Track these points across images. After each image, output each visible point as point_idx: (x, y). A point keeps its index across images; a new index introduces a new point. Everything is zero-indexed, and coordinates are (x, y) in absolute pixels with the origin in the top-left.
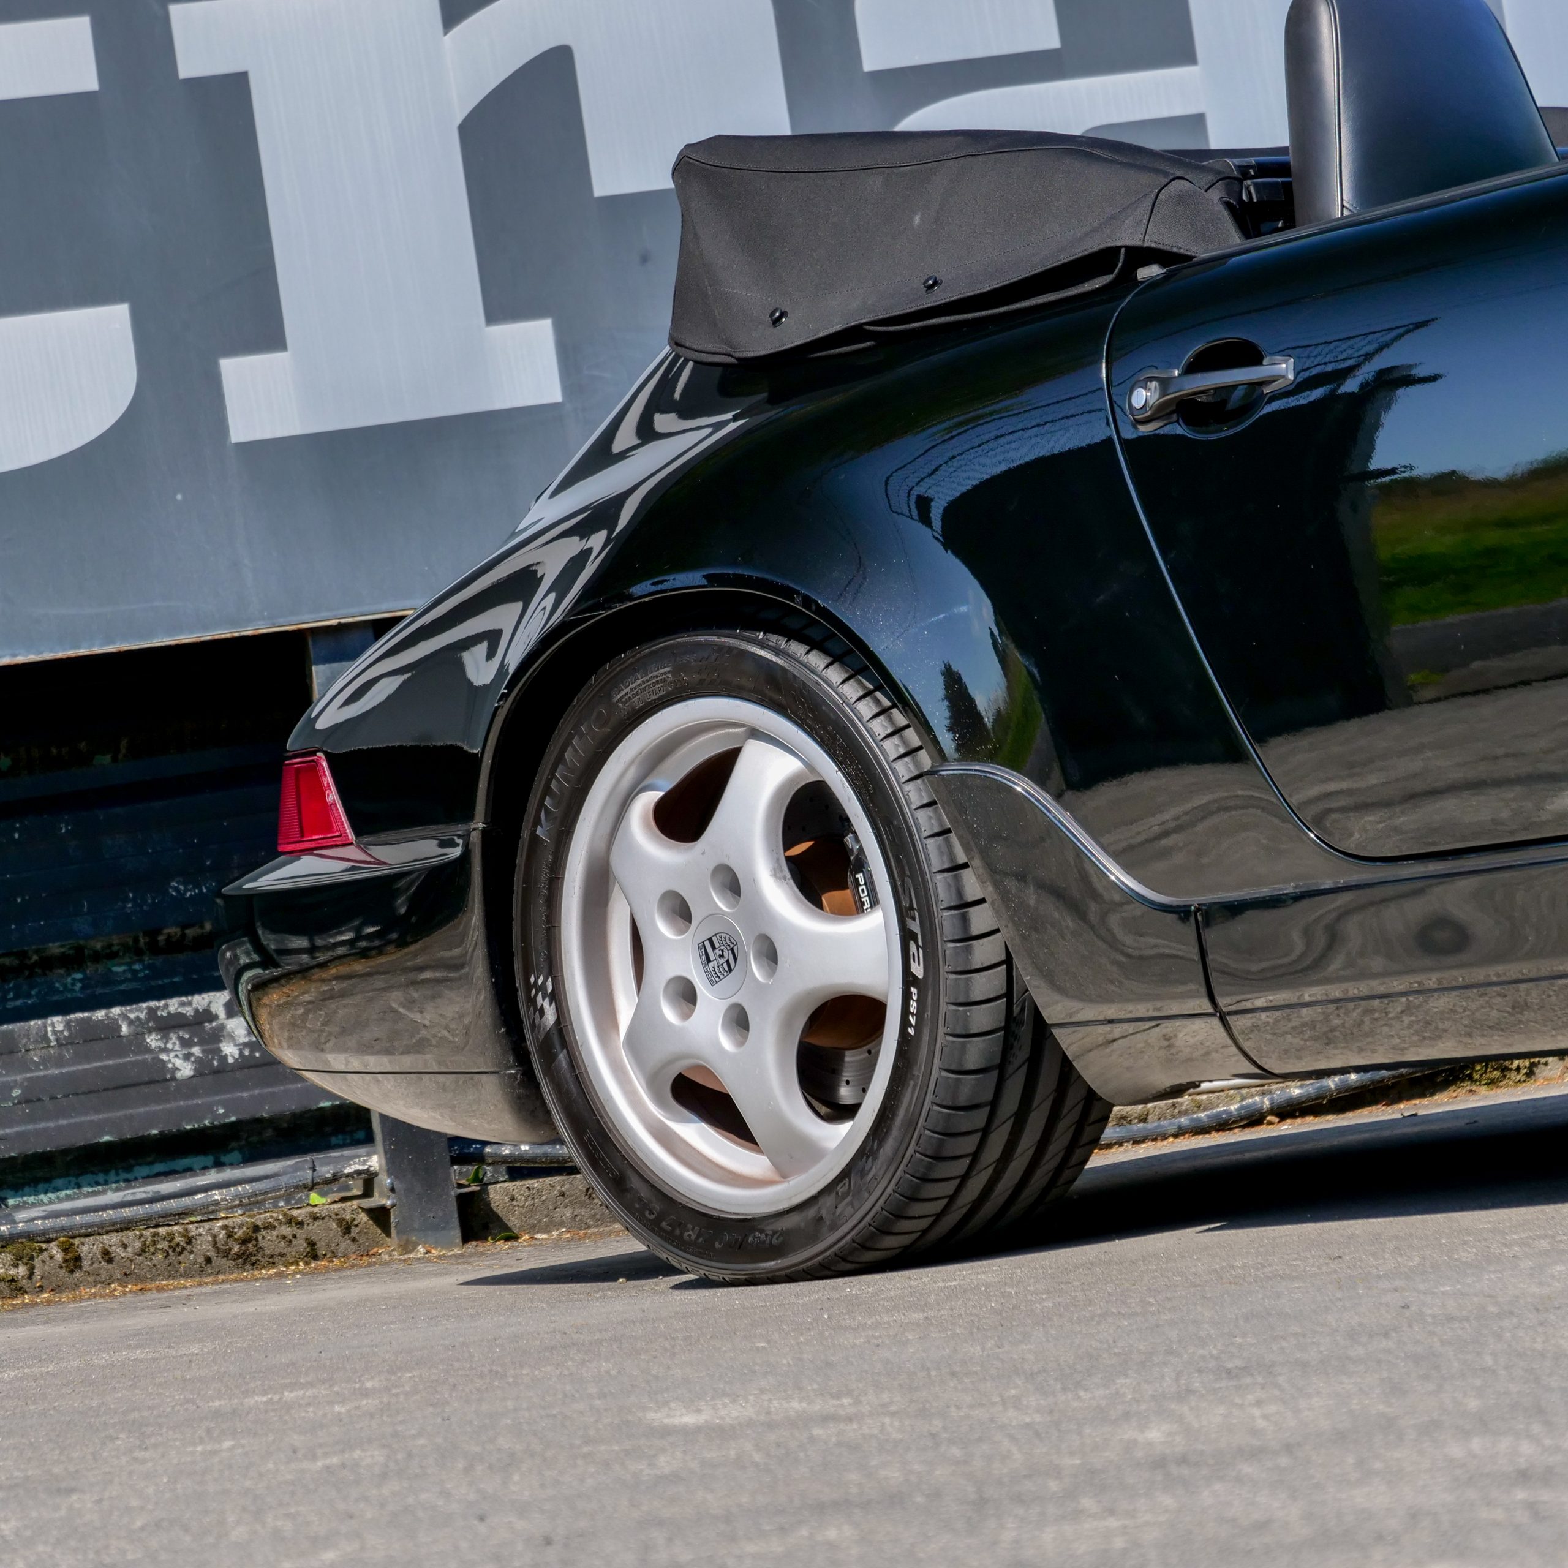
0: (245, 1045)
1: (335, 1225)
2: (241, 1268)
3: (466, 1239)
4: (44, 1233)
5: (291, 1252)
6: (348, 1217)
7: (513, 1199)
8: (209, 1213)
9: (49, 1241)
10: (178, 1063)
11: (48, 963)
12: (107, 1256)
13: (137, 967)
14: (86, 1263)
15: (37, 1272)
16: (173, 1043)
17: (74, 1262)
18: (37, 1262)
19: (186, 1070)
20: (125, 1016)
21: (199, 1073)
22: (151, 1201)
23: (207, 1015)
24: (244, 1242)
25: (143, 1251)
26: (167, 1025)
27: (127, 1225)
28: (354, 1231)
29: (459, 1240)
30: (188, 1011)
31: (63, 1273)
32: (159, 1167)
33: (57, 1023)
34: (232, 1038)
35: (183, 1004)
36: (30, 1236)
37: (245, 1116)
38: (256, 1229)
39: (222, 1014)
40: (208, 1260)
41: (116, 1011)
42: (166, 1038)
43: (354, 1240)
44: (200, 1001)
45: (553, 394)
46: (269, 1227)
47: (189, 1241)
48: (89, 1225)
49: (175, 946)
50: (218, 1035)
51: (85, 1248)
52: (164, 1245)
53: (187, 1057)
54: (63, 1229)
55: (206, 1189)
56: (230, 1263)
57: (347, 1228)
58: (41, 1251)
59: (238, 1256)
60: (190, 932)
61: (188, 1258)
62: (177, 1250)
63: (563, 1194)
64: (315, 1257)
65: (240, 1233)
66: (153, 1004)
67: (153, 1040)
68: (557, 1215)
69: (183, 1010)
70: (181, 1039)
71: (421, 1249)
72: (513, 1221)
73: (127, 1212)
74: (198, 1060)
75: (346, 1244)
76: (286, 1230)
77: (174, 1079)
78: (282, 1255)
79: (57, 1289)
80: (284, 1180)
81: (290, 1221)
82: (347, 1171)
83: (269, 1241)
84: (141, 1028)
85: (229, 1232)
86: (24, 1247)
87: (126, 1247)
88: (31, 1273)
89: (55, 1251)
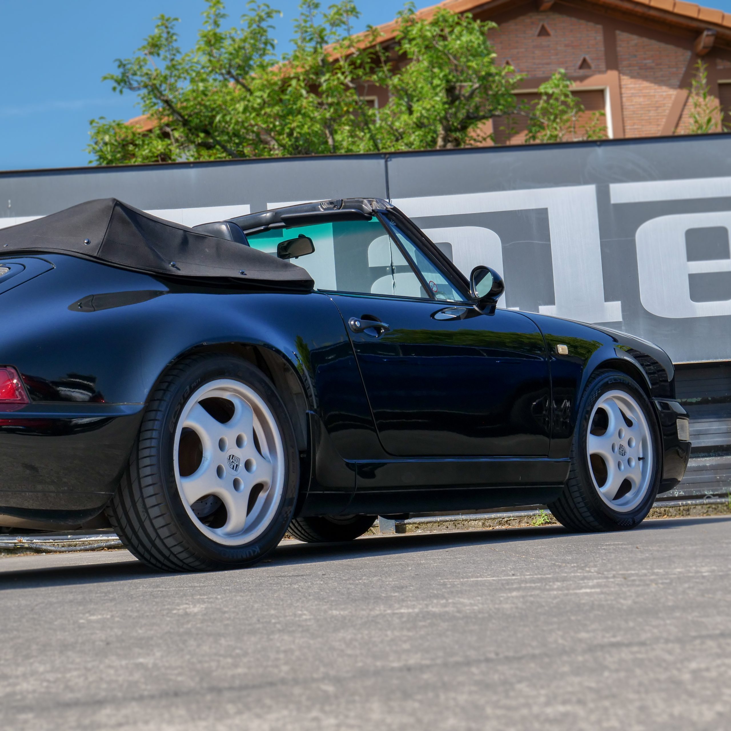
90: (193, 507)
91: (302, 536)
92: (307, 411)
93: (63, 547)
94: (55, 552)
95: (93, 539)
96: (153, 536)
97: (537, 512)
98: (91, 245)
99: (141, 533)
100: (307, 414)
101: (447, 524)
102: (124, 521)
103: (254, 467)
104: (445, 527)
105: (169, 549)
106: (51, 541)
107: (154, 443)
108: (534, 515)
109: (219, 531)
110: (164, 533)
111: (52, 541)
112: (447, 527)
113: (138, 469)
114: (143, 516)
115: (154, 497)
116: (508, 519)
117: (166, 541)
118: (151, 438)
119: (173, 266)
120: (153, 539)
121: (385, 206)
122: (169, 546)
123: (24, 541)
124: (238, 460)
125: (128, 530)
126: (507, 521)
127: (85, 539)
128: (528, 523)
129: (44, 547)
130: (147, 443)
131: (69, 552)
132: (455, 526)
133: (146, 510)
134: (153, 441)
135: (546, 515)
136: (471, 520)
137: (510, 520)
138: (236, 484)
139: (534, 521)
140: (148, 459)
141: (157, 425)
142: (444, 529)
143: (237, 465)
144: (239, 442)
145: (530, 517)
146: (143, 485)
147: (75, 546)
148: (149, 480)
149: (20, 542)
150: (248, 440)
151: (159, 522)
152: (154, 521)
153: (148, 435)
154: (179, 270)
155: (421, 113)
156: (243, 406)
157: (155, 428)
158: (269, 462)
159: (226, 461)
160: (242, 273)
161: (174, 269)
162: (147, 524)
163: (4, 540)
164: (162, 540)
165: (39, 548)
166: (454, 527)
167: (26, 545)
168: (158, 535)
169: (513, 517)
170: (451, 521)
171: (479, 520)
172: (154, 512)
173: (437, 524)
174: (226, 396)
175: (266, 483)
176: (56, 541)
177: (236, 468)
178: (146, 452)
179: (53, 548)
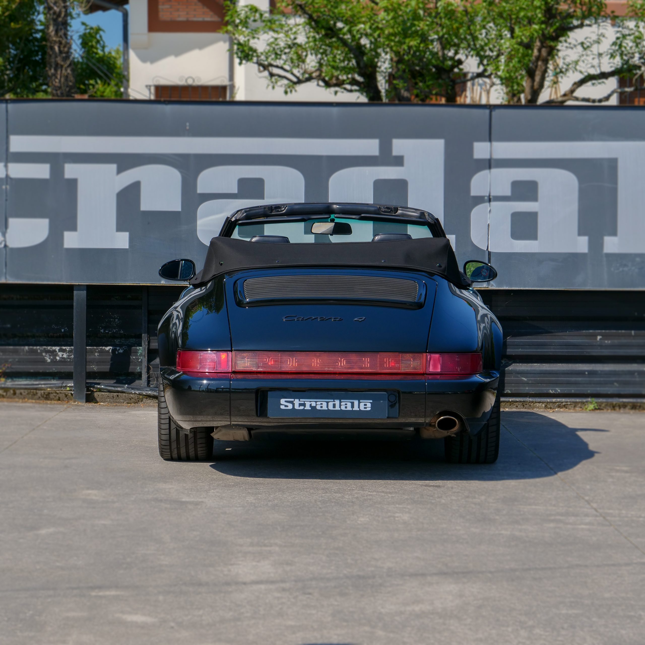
0: (61, 358)
1: (64, 395)
2: (45, 400)
3: (86, 402)
4: (10, 388)
5: (55, 398)
6: (67, 394)
7: (98, 396)
8: (41, 389)
10: (48, 359)
11: (28, 336)
12: (21, 394)
13: (45, 339)
14: (17, 395)
15: (8, 395)
16: (48, 355)
17: (15, 394)
18: (8, 393)
19: (49, 361)
20: (39, 349)
21: (51, 362)
23: (55, 351)
24: (47, 395)
25: (28, 394)
26: (47, 352)
27: (26, 389)
28: (68, 397)
29: (85, 402)
30: (51, 349)
31: (13, 396)
32: (43, 378)
33: (27, 348)
34: (59, 356)
35: (50, 348)
37: (58, 371)
38: (49, 393)
39: (58, 351)
40: (39, 398)
41: (38, 347)
42: (46, 354)
43: (67, 398)
44: (54, 348)
45: (127, 247)
46: (52, 393)
47: (36, 393)
48: (18, 387)
49: (52, 337)
50: (57, 355)
51: (17, 392)
53: (49, 358)
54: (14, 387)
55: (41, 384)
56: (43, 399)
57: (66, 396)
58: (9, 391)
59: (45, 398)
60: (55, 335)
61: (36, 397)
62: (34, 395)
63: (108, 396)
64: (59, 400)
65: (46, 393)
66: (45, 347)
67: (44, 354)
68: (106, 400)
69: (50, 349)
70: (49, 355)
71: (77, 402)
72: (98, 400)
74: (52, 359)
75: (65, 399)
76: (55, 394)
77: (46, 362)
78: (53, 399)
79: (11, 398)
80: (57, 385)
81: (56, 393)
82: (68, 385)
83: (52, 396)
84: (42, 351)
85: (44, 393)
86: (6, 389)
87: (25, 392)
88: (6, 394)
89: (12, 391)
97: (589, 399)
101: (517, 404)
104: (515, 406)
108: (587, 402)
112: (517, 407)
116: (566, 404)
126: (564, 406)
128: (581, 408)
132: (524, 406)
135: (596, 403)
136: (536, 402)
137: (567, 405)
139: (586, 407)
142: (514, 408)
145: (583, 403)
155: (521, 39)
166: (522, 407)
169: (570, 402)
170: (520, 402)
171: (543, 403)
173: (509, 404)
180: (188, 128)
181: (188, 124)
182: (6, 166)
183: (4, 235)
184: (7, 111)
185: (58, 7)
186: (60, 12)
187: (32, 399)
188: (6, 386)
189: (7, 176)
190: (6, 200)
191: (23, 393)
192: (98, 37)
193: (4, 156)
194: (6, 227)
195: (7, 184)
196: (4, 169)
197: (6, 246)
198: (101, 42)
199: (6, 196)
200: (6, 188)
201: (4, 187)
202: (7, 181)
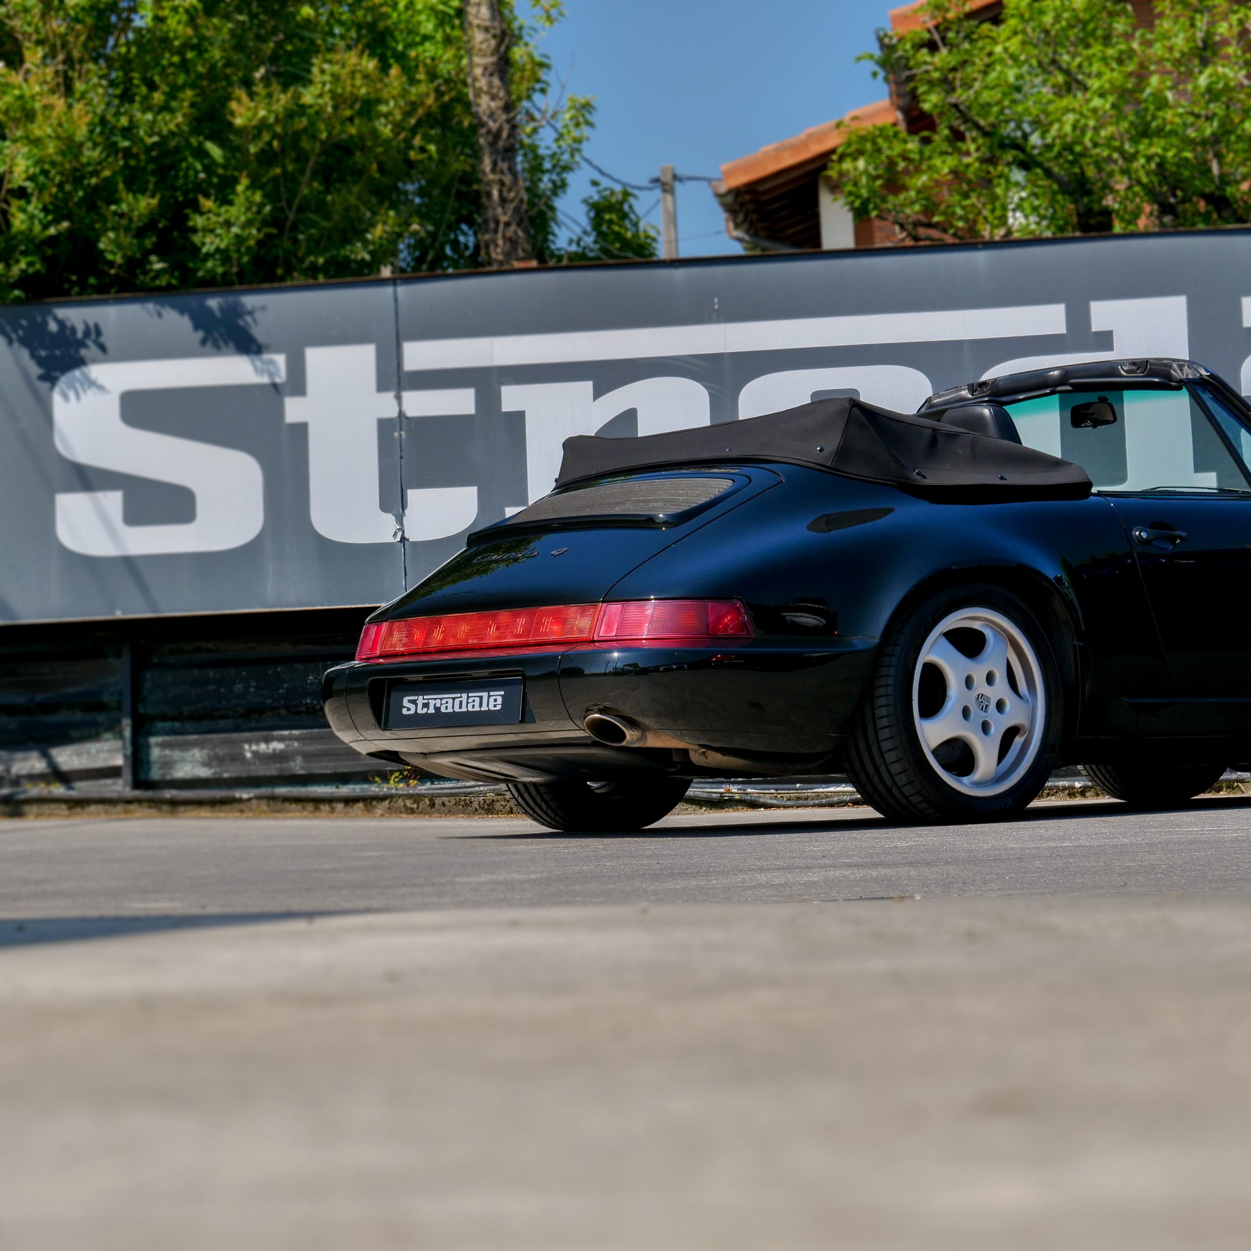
2: (487, 814)
4: (424, 794)
8: (479, 793)
9: (425, 797)
12: (444, 804)
14: (436, 806)
15: (420, 807)
17: (432, 805)
18: (421, 804)
22: (462, 788)
24: (489, 805)
25: (455, 804)
27: (451, 795)
31: (429, 808)
36: (420, 795)
38: (493, 801)
40: (476, 810)
46: (498, 801)
47: (471, 803)
48: (439, 794)
51: (437, 801)
52: (463, 803)
54: (430, 794)
55: (479, 786)
56: (484, 812)
58: (422, 800)
59: (486, 810)
61: (470, 809)
62: (467, 805)
64: (512, 813)
65: (488, 802)
73: (453, 791)
76: (503, 803)
78: (501, 811)
79: (426, 813)
83: (497, 806)
85: (485, 801)
86: (417, 798)
87: (450, 802)
88: (418, 807)
89: (427, 801)
90: (935, 752)
91: (1115, 791)
92: (1075, 643)
93: (789, 800)
94: (778, 807)
95: (832, 789)
96: (889, 783)
98: (824, 453)
99: (876, 780)
100: (1075, 646)
102: (857, 765)
103: (1008, 708)
105: (906, 798)
106: (772, 791)
107: (891, 681)
109: (965, 779)
110: (901, 780)
111: (774, 791)
113: (873, 709)
114: (879, 760)
115: (890, 741)
117: (904, 789)
118: (888, 676)
119: (918, 474)
120: (890, 787)
121: (1199, 372)
122: (907, 794)
123: (733, 791)
124: (988, 699)
125: (863, 777)
127: (821, 790)
129: (762, 800)
130: (883, 681)
131: (798, 807)
133: (882, 755)
134: (890, 678)
138: (985, 727)
140: (884, 698)
141: (894, 661)
143: (987, 706)
144: (990, 679)
146: (878, 727)
147: (806, 799)
148: (884, 722)
149: (729, 791)
150: (1000, 677)
151: (896, 768)
152: (890, 767)
153: (884, 671)
154: (925, 477)
156: (995, 636)
157: (892, 664)
158: (1027, 701)
159: (974, 700)
160: (1002, 478)
161: (919, 478)
162: (883, 770)
163: (705, 788)
164: (899, 788)
165: (756, 801)
167: (737, 797)
168: (895, 783)
172: (890, 757)
174: (977, 625)
175: (1023, 726)
176: (779, 792)
177: (985, 708)
178: (882, 691)
179: (774, 802)
180: (716, 307)
181: (716, 300)
182: (399, 398)
183: (400, 520)
184: (396, 299)
185: (495, 121)
186: (500, 130)
187: (464, 813)
188: (417, 791)
189: (401, 413)
190: (401, 457)
191: (447, 803)
192: (626, 207)
193: (395, 380)
194: (404, 506)
195: (401, 429)
196: (395, 403)
197: (403, 539)
198: (632, 216)
199: (401, 450)
200: (401, 435)
201: (396, 434)
202: (401, 421)
